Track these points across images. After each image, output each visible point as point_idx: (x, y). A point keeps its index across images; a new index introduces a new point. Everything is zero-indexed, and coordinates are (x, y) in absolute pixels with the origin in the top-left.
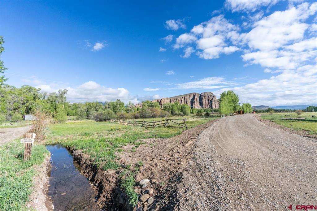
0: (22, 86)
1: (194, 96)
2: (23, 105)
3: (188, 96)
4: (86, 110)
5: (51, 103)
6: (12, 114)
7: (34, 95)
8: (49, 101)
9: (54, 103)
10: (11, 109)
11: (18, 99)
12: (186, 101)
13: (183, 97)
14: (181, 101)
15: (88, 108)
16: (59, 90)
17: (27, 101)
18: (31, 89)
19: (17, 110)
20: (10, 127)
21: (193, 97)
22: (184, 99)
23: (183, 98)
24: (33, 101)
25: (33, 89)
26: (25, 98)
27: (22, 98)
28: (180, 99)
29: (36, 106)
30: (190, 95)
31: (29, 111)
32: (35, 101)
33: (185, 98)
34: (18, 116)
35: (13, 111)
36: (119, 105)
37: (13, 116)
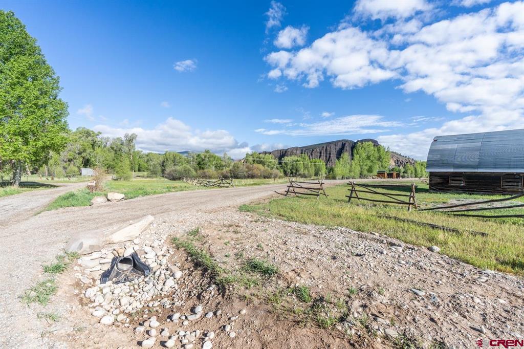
0: (77, 129)
1: (343, 145)
2: (79, 156)
3: (332, 146)
4: (160, 164)
5: (114, 152)
6: (66, 166)
7: (92, 142)
8: (112, 150)
9: (118, 152)
10: (65, 160)
11: (73, 147)
12: (328, 153)
13: (323, 147)
14: (321, 153)
15: (164, 162)
16: (126, 135)
17: (85, 150)
18: (88, 134)
19: (72, 162)
20: (68, 182)
21: (341, 147)
22: (326, 150)
23: (325, 148)
24: (92, 150)
25: (91, 133)
26: (81, 147)
27: (78, 145)
28: (318, 150)
29: (95, 157)
30: (335, 143)
31: (87, 163)
32: (94, 149)
33: (326, 148)
34: (73, 169)
35: (68, 163)
36: (208, 158)
37: (68, 169)
